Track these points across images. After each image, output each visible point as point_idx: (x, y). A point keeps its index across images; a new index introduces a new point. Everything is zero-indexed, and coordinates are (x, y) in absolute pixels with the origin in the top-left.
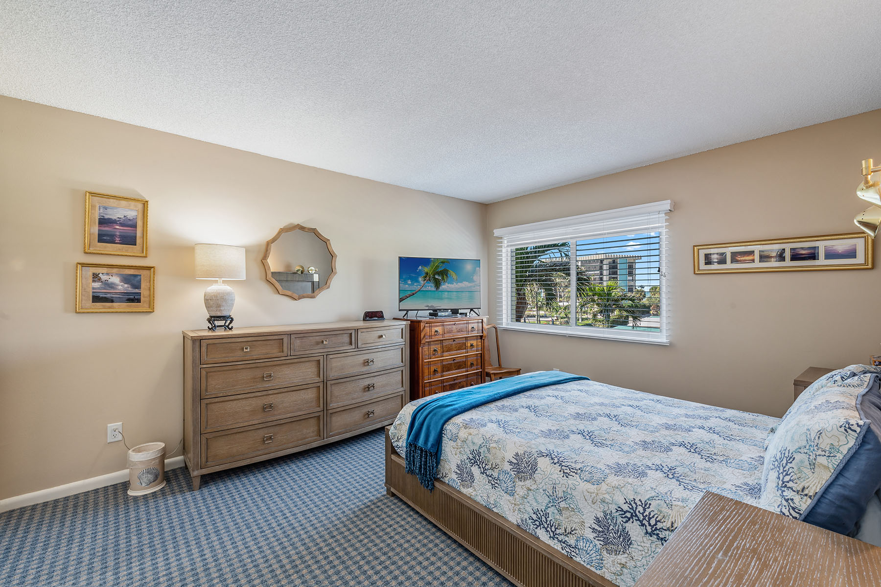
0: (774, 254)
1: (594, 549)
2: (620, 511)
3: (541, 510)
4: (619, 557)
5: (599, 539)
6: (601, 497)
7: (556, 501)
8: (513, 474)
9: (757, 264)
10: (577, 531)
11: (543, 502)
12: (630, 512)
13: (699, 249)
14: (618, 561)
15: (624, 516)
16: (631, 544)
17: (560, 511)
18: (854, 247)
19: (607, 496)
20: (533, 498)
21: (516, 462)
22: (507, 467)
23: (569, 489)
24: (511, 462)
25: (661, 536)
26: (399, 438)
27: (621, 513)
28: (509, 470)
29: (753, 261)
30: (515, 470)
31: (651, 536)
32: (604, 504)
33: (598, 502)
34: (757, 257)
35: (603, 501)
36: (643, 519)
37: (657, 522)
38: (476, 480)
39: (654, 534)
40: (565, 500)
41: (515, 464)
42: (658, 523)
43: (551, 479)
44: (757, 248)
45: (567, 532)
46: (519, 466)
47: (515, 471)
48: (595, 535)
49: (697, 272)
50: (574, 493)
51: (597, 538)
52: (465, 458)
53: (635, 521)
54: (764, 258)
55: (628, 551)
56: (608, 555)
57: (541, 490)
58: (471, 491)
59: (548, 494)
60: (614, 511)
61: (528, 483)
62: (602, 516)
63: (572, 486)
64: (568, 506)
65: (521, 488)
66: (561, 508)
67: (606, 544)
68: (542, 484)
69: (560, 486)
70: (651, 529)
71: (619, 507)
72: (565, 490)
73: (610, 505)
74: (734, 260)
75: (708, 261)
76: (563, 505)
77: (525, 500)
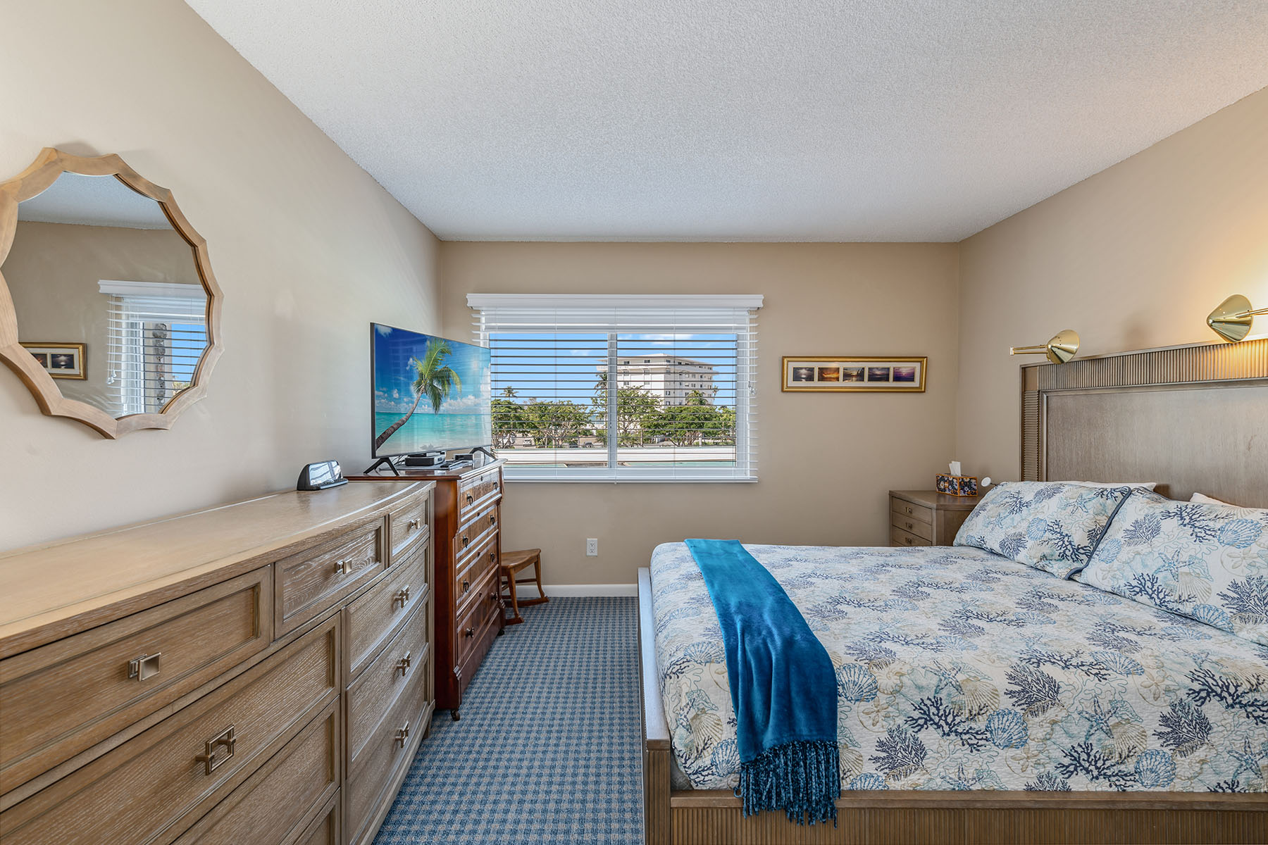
0: (855, 373)
1: (1163, 760)
2: (1193, 693)
3: (1079, 745)
4: (1196, 754)
5: (1169, 743)
6: (1164, 687)
7: (1102, 720)
8: (1019, 711)
9: (841, 383)
10: (1137, 749)
11: (1080, 729)
12: (1205, 690)
13: (788, 361)
14: (1197, 758)
15: (1197, 698)
16: (1210, 729)
17: (1109, 733)
18: (912, 371)
19: (1167, 682)
20: (1063, 732)
21: (1020, 688)
22: (1006, 703)
23: (1117, 695)
24: (1011, 693)
25: (1244, 702)
26: (700, 748)
27: (1193, 696)
28: (1010, 707)
29: (837, 379)
30: (1023, 702)
31: (1233, 707)
32: (1171, 694)
33: (1161, 696)
34: (841, 375)
35: (1168, 691)
36: (1222, 692)
37: (1236, 687)
38: (930, 753)
39: (1236, 704)
40: (1115, 713)
41: (1019, 692)
42: (1238, 688)
43: (1087, 692)
44: (841, 366)
45: (1123, 757)
46: (1027, 692)
47: (1023, 704)
48: (1162, 741)
49: (785, 389)
50: (1126, 697)
51: (1165, 744)
52: (900, 721)
53: (1212, 698)
54: (847, 376)
55: (1206, 741)
56: (1184, 758)
57: (1076, 716)
58: (917, 777)
59: (1087, 716)
60: (1185, 697)
61: (1052, 713)
62: (1170, 711)
63: (1120, 688)
64: (1120, 719)
65: (1037, 727)
66: (1111, 727)
67: (1179, 745)
68: (1075, 706)
69: (1103, 696)
70: (1232, 699)
71: (1190, 690)
72: (1111, 698)
73: (1178, 692)
74: (821, 378)
75: (797, 377)
76: (1113, 721)
77: (1048, 742)
